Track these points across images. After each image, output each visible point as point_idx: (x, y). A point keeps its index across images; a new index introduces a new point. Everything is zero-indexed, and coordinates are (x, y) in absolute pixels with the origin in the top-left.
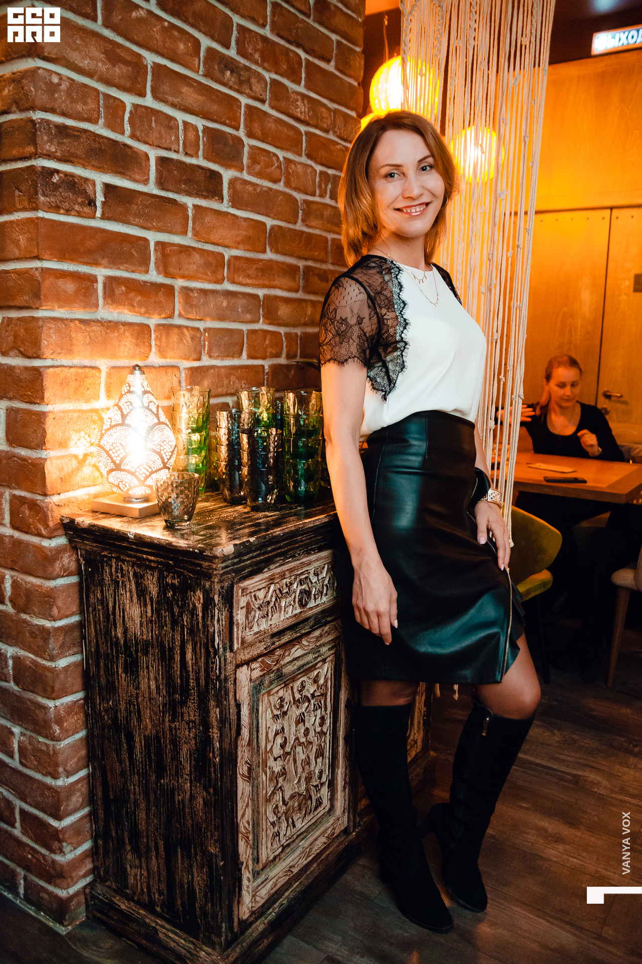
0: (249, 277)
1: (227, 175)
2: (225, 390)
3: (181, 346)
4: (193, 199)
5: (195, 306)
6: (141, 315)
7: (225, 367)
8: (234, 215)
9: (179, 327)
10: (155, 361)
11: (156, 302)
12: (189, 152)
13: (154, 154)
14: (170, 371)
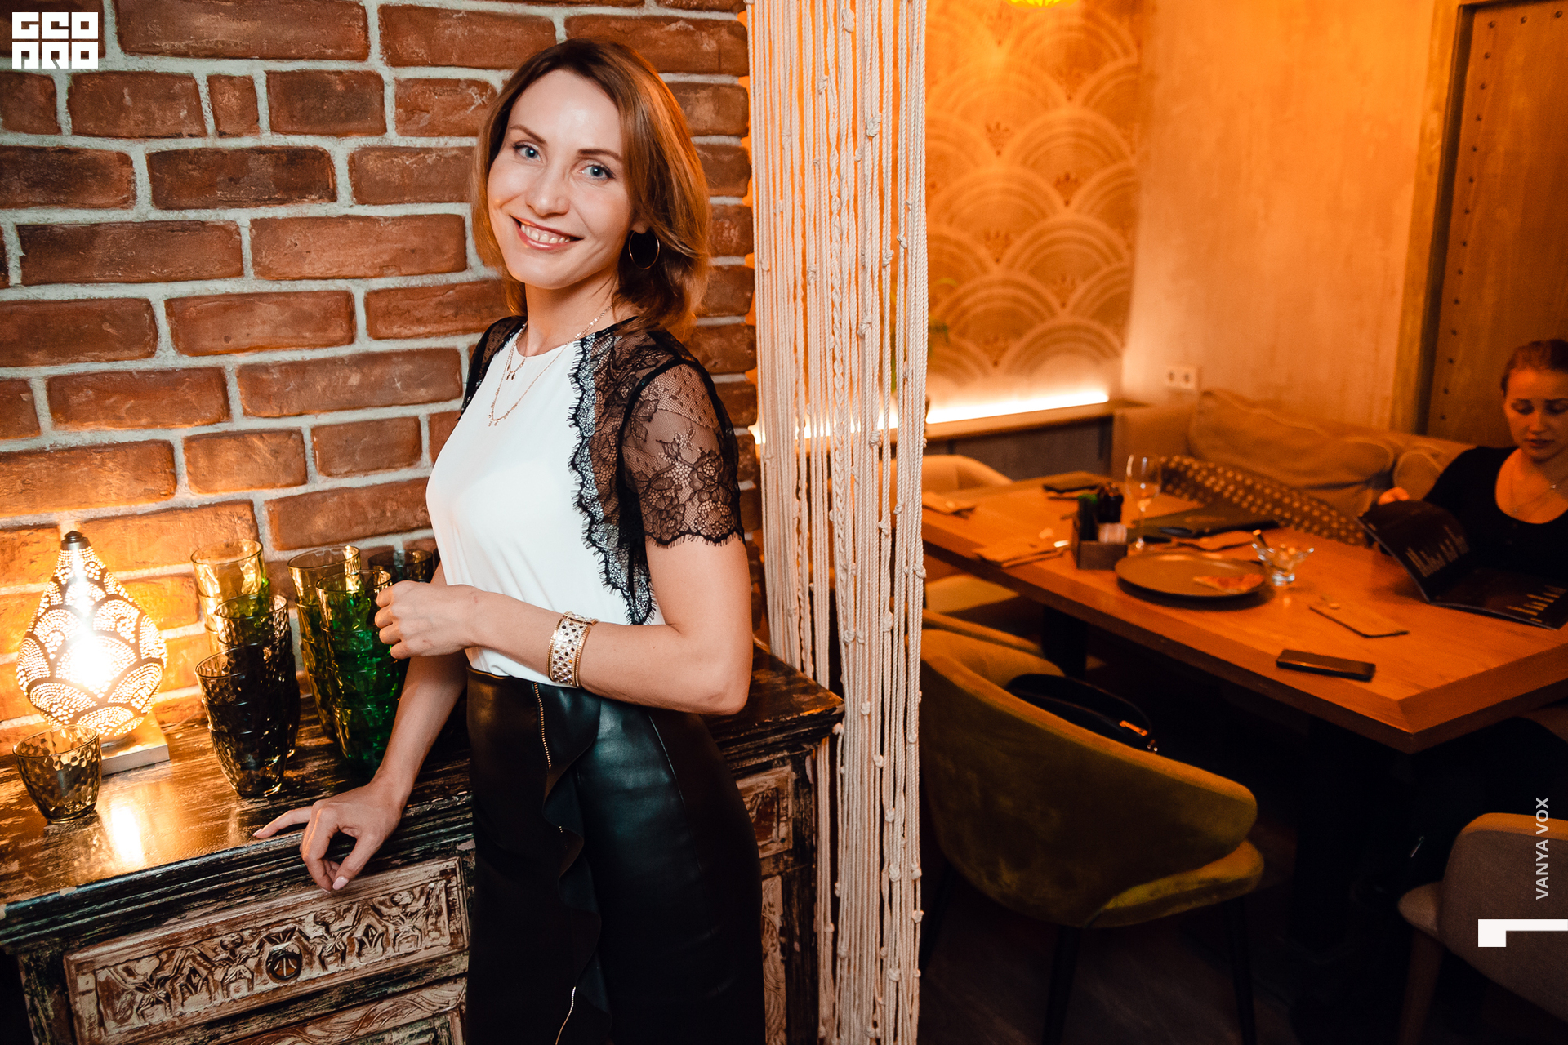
0: (419, 321)
1: (340, 150)
2: (371, 528)
3: (249, 467)
4: (252, 209)
5: (274, 395)
6: (146, 427)
7: (368, 488)
8: (367, 218)
9: (239, 436)
10: (193, 498)
11: (174, 404)
12: (227, 130)
13: (139, 152)
14: (226, 511)
